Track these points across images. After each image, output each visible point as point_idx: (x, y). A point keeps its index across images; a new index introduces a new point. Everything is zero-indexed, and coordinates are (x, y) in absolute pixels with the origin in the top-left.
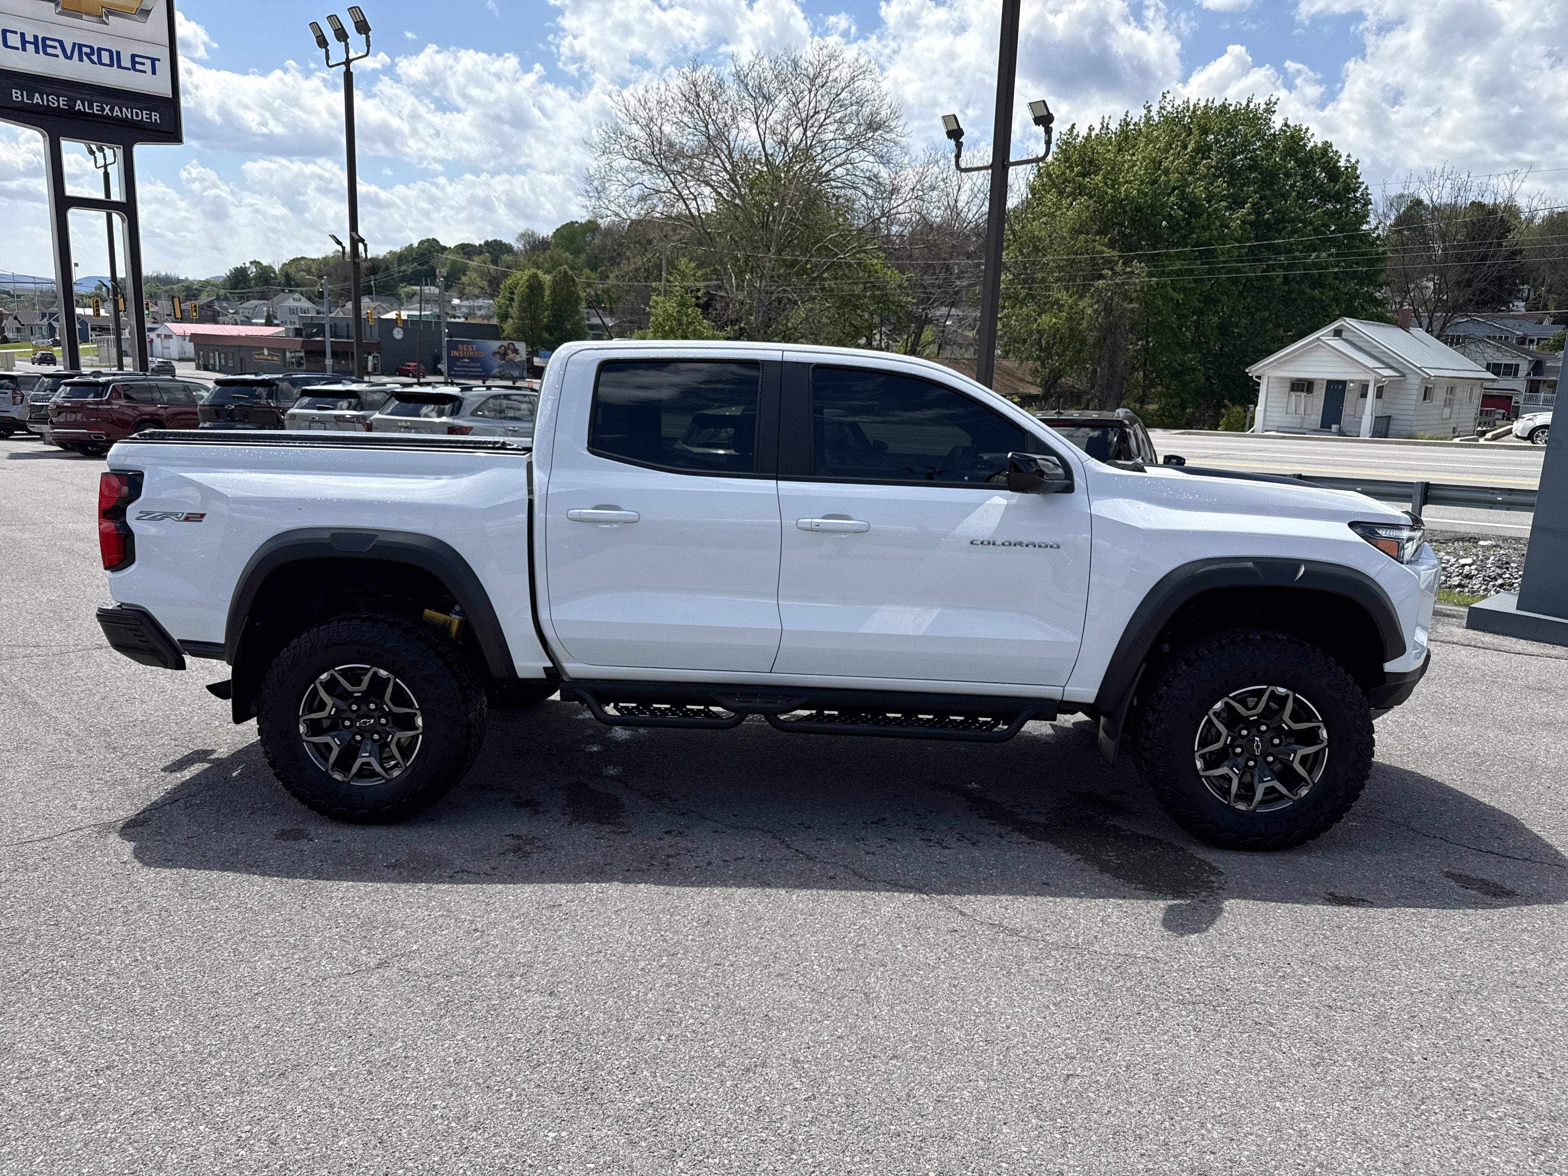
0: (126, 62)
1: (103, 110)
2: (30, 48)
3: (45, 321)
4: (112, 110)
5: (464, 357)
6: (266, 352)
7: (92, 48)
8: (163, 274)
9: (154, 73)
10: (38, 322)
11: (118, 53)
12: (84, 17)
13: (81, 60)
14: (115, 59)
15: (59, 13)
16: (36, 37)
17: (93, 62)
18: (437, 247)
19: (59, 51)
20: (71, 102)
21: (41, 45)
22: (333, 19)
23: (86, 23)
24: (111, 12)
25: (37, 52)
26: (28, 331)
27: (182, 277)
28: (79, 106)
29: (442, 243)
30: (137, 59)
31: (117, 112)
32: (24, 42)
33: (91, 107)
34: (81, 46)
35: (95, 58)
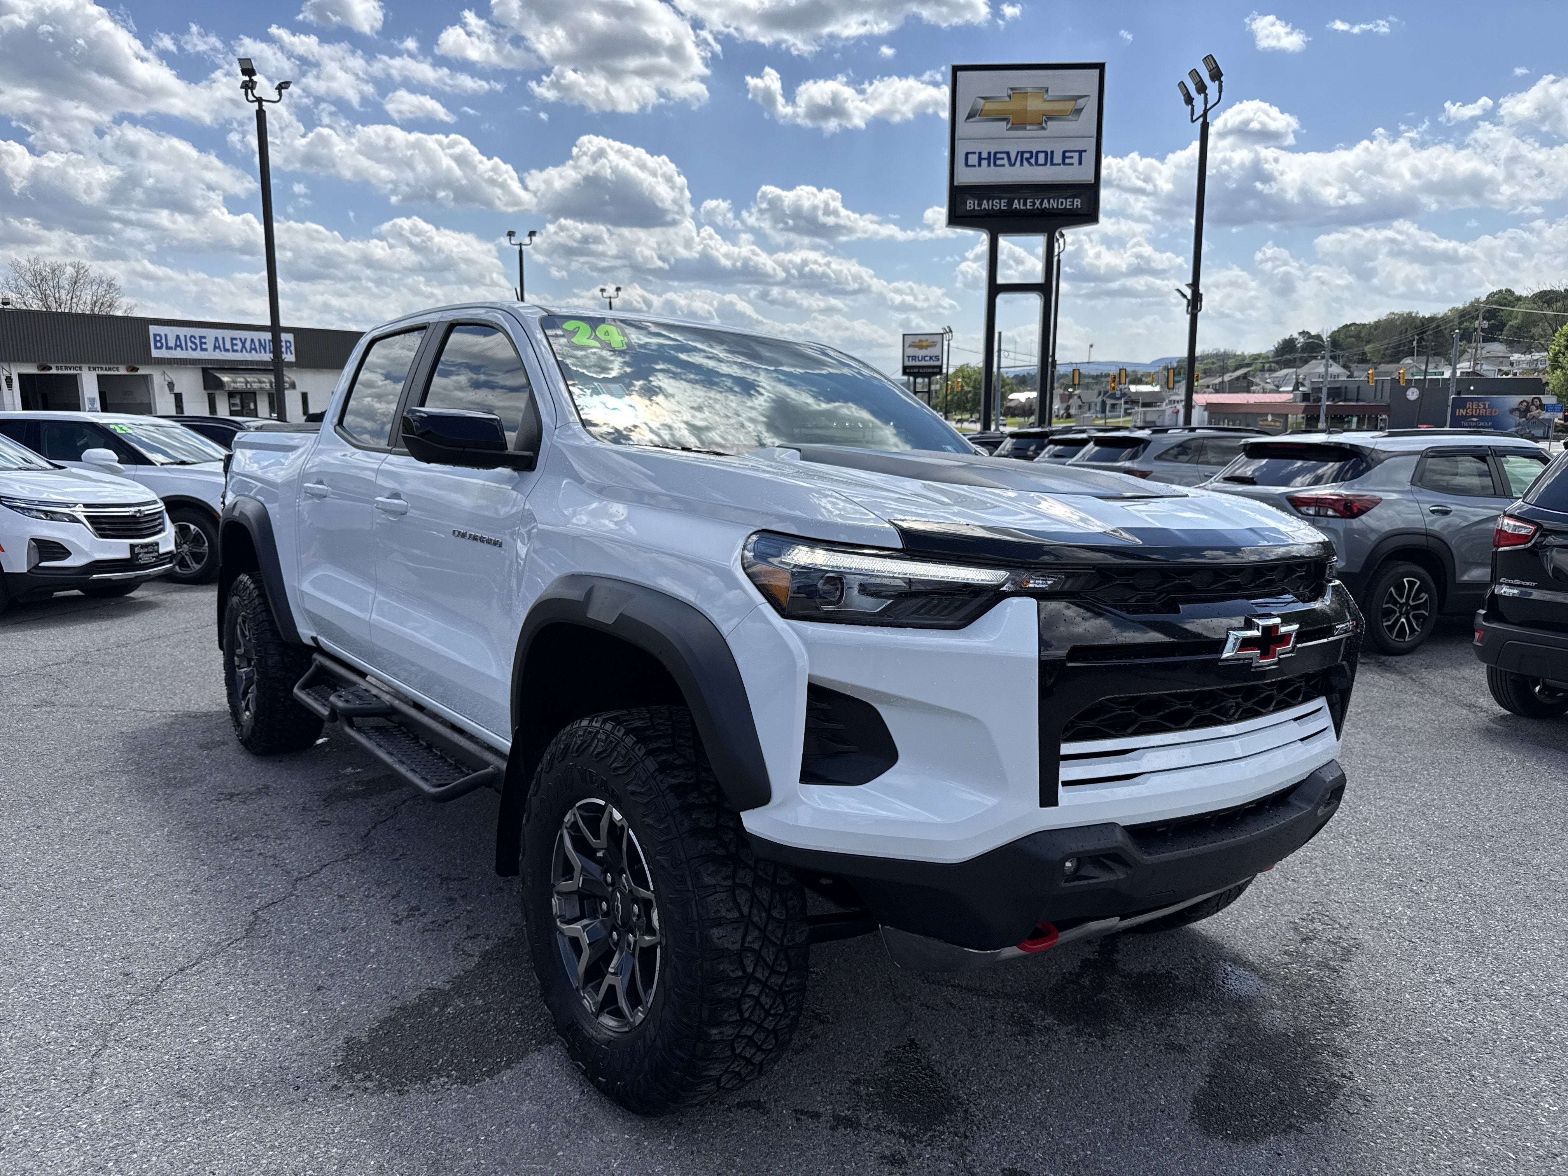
0: (1058, 159)
1: (1034, 203)
2: (984, 163)
3: (1100, 399)
4: (1041, 204)
5: (1472, 416)
6: (1270, 418)
7: (1031, 153)
8: (1222, 350)
9: (1080, 163)
10: (1095, 399)
11: (1052, 152)
12: (1028, 127)
13: (1022, 164)
14: (1049, 157)
15: (1010, 129)
16: (989, 153)
17: (1030, 164)
18: (1510, 298)
19: (1005, 162)
20: (1010, 203)
21: (992, 159)
22: (1194, 74)
23: (1031, 132)
24: (1050, 118)
25: (989, 165)
26: (1086, 408)
27: (1239, 353)
28: (1016, 205)
29: (1517, 293)
30: (1067, 154)
31: (1045, 204)
32: (980, 159)
33: (1025, 204)
34: (1023, 153)
35: (1033, 161)
